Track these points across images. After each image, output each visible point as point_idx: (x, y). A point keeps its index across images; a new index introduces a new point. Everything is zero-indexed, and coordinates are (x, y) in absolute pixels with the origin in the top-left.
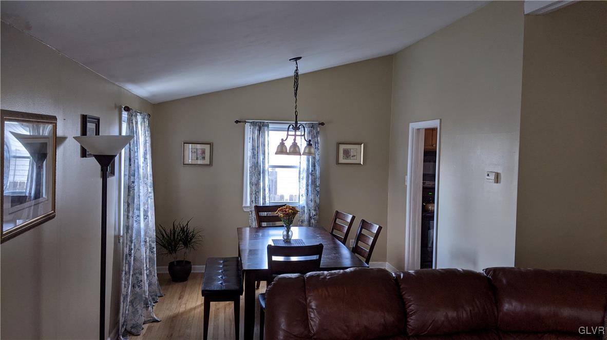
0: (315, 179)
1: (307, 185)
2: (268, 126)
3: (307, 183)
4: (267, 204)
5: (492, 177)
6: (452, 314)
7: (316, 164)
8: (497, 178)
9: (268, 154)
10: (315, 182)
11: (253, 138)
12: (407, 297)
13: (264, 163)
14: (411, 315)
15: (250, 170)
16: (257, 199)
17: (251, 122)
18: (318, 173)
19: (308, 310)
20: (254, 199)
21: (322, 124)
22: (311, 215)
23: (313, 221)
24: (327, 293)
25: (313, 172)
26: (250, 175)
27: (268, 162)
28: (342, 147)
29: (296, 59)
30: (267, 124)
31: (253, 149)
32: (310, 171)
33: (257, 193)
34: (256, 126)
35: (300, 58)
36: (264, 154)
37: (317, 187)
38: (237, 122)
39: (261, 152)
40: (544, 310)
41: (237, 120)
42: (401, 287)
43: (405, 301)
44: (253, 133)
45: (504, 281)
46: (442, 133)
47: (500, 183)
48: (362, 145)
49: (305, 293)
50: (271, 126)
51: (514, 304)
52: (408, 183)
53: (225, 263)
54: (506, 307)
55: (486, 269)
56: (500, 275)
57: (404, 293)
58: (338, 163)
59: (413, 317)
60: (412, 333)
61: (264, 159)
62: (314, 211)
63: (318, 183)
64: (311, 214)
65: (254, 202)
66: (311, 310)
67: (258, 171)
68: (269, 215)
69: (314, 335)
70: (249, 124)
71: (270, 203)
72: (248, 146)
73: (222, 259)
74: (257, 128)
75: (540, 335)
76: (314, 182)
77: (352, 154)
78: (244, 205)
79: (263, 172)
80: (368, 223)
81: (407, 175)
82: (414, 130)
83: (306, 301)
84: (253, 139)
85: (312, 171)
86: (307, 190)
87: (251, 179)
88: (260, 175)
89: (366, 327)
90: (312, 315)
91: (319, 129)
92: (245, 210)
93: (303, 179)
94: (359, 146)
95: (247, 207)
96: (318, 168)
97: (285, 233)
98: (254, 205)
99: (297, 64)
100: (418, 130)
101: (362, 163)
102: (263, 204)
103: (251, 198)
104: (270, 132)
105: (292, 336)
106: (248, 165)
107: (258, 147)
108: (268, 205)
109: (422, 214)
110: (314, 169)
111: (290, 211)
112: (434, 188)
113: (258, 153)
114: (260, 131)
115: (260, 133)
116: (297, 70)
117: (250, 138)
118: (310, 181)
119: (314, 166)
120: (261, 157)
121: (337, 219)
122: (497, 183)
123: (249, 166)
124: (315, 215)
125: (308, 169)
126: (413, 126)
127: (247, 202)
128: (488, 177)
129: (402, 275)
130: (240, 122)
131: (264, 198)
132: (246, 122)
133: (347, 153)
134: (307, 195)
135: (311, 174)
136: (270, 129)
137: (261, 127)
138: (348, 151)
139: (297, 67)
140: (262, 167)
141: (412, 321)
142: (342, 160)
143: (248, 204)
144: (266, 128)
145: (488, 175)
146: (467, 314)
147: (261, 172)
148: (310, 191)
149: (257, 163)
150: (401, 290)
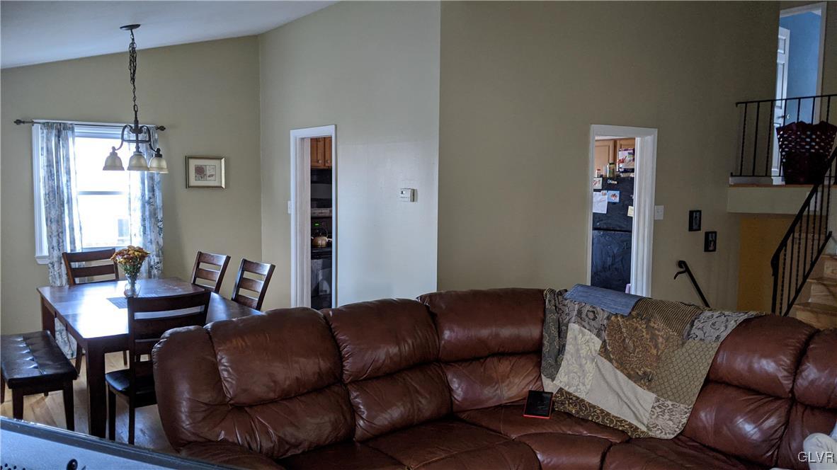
0: (155, 210)
1: (144, 220)
2: (73, 129)
3: (142, 216)
4: (79, 250)
5: (408, 194)
6: (394, 350)
7: (155, 188)
8: (414, 195)
9: (76, 173)
10: (155, 214)
11: (47, 148)
12: (341, 337)
13: (68, 187)
14: (348, 358)
15: (45, 199)
16: (60, 243)
17: (44, 124)
18: (159, 201)
19: (220, 368)
20: (55, 244)
21: (162, 128)
22: (152, 263)
23: (155, 272)
24: (243, 344)
25: (151, 200)
26: (46, 208)
27: (76, 186)
28: (193, 163)
29: (132, 27)
30: (71, 126)
31: (49, 165)
32: (147, 198)
33: (60, 234)
34: (52, 129)
35: (138, 26)
36: (68, 173)
37: (158, 221)
38: (18, 122)
39: (63, 170)
40: (485, 333)
41: (19, 119)
42: (332, 327)
43: (338, 342)
44: (48, 140)
45: (444, 306)
46: (338, 143)
47: (417, 201)
48: (223, 160)
49: (213, 348)
50: (77, 130)
51: (455, 329)
52: (292, 211)
53: (28, 341)
54: (447, 334)
55: (421, 297)
56: (438, 299)
57: (336, 333)
58: (188, 186)
59: (350, 360)
60: (349, 380)
61: (69, 181)
62: (157, 256)
63: (160, 216)
64: (152, 261)
65: (56, 248)
66: (223, 368)
67: (58, 200)
68: (82, 267)
69: (231, 399)
70: (39, 126)
71: (82, 248)
72: (40, 162)
73: (19, 336)
74: (54, 132)
75: (482, 360)
76: (153, 214)
77: (208, 173)
78: (38, 254)
79: (68, 202)
80: (253, 263)
81: (290, 200)
82: (298, 140)
83: (216, 357)
84: (48, 150)
85: (150, 198)
86: (144, 227)
87: (48, 213)
88: (64, 206)
89: (297, 379)
90: (225, 374)
91: (156, 135)
92: (40, 262)
93: (135, 210)
94: (218, 161)
95: (44, 257)
96: (158, 193)
97: (129, 287)
98: (56, 253)
99: (132, 34)
100: (303, 139)
101: (223, 186)
102: (71, 250)
103: (50, 242)
104: (76, 139)
105: (202, 405)
106: (41, 190)
107: (57, 162)
108: (81, 251)
109: (312, 250)
110: (154, 195)
111: (136, 253)
112: (331, 218)
113: (57, 171)
114: (59, 137)
115: (59, 140)
116: (133, 43)
117: (42, 148)
118: (147, 213)
119: (152, 190)
120: (64, 179)
121: (201, 263)
122: (414, 201)
123: (42, 192)
124: (158, 263)
125: (143, 196)
126: (296, 134)
127: (44, 249)
128: (402, 195)
129: (331, 313)
130: (24, 122)
131: (73, 242)
132: (33, 123)
133: (200, 171)
134: (144, 233)
135: (148, 203)
136: (76, 134)
137: (61, 131)
138: (203, 168)
139: (133, 39)
140: (66, 194)
141: (348, 365)
142: (193, 182)
143: (46, 253)
144: (70, 133)
145: (402, 193)
146: (409, 348)
147: (65, 202)
148: (148, 229)
149: (58, 187)
150: (333, 330)
